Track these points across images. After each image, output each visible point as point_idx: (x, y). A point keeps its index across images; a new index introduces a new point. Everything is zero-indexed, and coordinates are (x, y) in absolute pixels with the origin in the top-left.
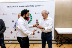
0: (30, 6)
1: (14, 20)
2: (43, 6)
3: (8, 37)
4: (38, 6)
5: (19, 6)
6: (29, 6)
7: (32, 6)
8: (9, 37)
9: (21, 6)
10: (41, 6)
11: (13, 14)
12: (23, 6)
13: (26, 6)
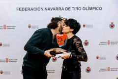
0: (71, 9)
2: (100, 8)
4: (91, 9)
5: (46, 9)
6: (69, 9)
7: (77, 9)
9: (49, 9)
10: (96, 8)
11: (30, 27)
12: (54, 9)
13: (63, 9)
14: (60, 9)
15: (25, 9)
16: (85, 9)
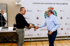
1: (39, 17)
2: (67, 4)
3: (30, 35)
5: (45, 4)
6: (55, 4)
7: (58, 4)
8: (32, 35)
9: (47, 4)
11: (38, 11)
12: (49, 4)
13: (52, 4)
14: (51, 4)
15: (36, 3)
16: (61, 4)
